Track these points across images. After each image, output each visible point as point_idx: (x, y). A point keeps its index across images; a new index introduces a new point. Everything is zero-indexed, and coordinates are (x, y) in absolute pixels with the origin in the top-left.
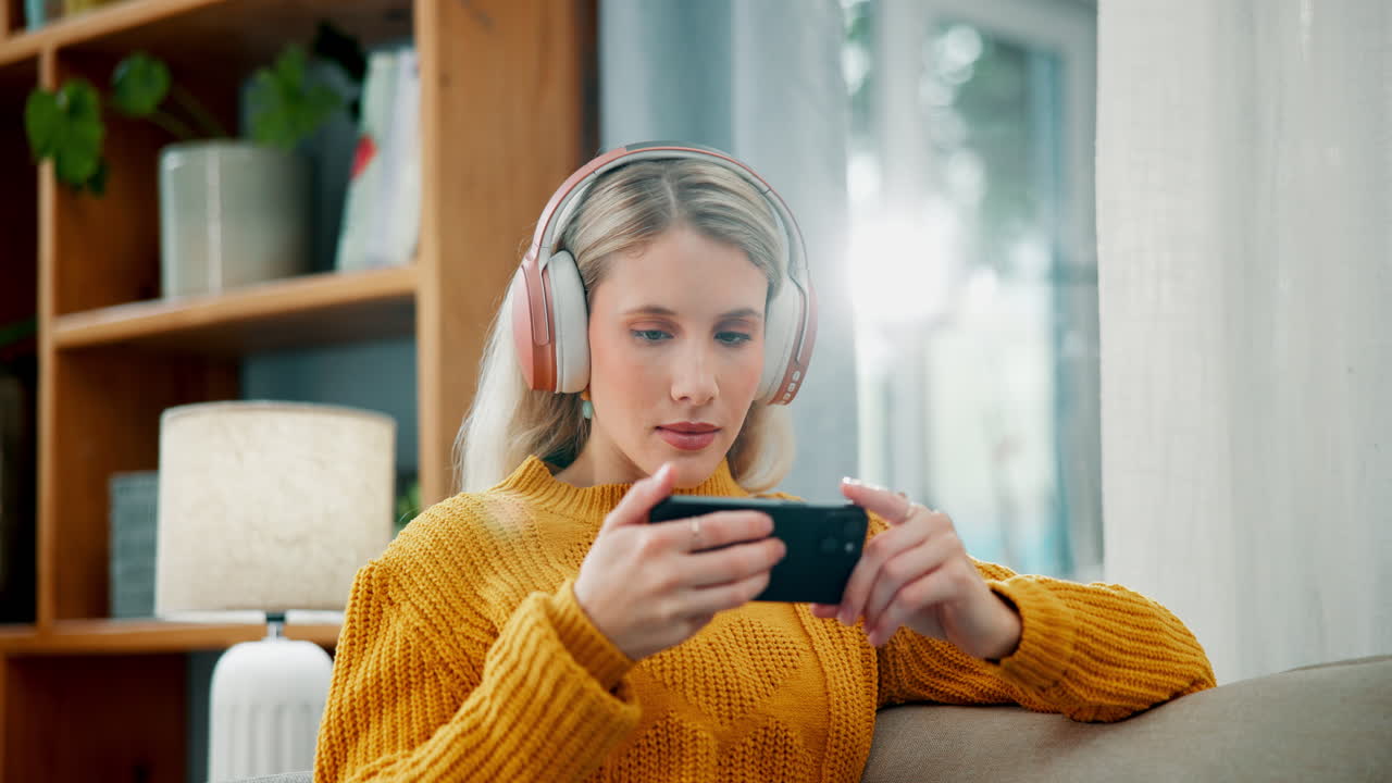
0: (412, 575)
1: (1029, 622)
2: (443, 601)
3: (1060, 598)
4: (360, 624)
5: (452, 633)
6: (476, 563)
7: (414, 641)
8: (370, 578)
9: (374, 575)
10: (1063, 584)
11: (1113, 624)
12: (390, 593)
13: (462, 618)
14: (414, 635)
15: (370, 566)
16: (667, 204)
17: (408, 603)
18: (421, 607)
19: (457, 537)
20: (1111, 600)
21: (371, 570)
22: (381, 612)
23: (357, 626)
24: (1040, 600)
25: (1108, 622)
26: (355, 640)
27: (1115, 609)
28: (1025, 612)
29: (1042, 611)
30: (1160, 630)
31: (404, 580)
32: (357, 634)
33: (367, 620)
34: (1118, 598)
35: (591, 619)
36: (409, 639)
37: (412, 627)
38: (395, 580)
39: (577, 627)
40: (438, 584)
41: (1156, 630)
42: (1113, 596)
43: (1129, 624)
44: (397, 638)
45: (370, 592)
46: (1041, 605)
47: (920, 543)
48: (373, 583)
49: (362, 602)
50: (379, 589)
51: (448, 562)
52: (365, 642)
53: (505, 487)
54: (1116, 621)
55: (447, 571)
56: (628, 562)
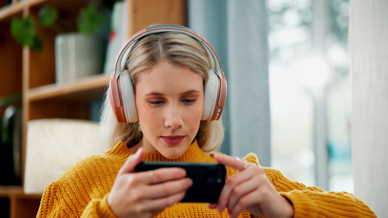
0: (66, 188)
1: (297, 210)
2: (75, 199)
3: (312, 199)
4: (45, 207)
5: (77, 212)
6: (90, 183)
7: (62, 215)
8: (50, 188)
9: (52, 187)
10: (314, 194)
11: (335, 209)
12: (57, 195)
13: (82, 206)
14: (62, 212)
15: (51, 184)
16: (159, 52)
17: (63, 199)
18: (67, 201)
19: (84, 173)
20: (335, 199)
21: (51, 185)
22: (53, 202)
23: (44, 208)
24: (303, 200)
25: (332, 209)
26: (43, 213)
27: (336, 203)
28: (296, 205)
29: (303, 205)
30: (356, 211)
31: (62, 190)
32: (44, 211)
33: (48, 205)
34: (338, 199)
35: (112, 211)
36: (60, 214)
37: (62, 209)
38: (59, 190)
39: (107, 214)
40: (74, 192)
41: (354, 212)
42: (336, 198)
43: (342, 210)
44: (56, 213)
45: (50, 194)
46: (304, 202)
47: (249, 179)
48: (51, 191)
49: (46, 198)
50: (53, 193)
51: (79, 183)
52: (47, 214)
53: (110, 153)
54: (336, 208)
55: (78, 186)
56: (125, 188)
